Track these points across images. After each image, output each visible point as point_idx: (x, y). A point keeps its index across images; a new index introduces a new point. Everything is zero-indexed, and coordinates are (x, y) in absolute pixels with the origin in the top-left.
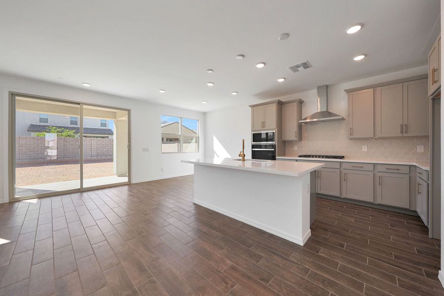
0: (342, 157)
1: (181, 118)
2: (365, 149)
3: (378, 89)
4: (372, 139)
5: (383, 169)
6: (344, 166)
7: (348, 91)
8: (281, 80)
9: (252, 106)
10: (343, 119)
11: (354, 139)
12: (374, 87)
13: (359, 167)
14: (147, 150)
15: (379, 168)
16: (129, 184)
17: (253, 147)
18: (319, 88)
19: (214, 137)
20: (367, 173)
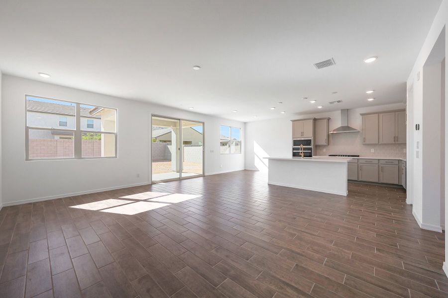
0: (358, 156)
1: (230, 127)
2: (372, 150)
3: (381, 115)
4: (378, 145)
5: (384, 162)
6: (360, 161)
7: (362, 115)
8: (320, 107)
9: (293, 121)
10: (359, 132)
11: (366, 144)
12: (378, 113)
13: (369, 162)
14: (213, 152)
15: (381, 162)
16: (203, 176)
17: (294, 149)
18: (343, 111)
19: (254, 142)
20: (374, 165)
